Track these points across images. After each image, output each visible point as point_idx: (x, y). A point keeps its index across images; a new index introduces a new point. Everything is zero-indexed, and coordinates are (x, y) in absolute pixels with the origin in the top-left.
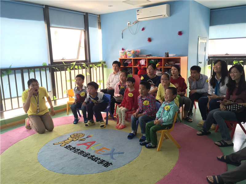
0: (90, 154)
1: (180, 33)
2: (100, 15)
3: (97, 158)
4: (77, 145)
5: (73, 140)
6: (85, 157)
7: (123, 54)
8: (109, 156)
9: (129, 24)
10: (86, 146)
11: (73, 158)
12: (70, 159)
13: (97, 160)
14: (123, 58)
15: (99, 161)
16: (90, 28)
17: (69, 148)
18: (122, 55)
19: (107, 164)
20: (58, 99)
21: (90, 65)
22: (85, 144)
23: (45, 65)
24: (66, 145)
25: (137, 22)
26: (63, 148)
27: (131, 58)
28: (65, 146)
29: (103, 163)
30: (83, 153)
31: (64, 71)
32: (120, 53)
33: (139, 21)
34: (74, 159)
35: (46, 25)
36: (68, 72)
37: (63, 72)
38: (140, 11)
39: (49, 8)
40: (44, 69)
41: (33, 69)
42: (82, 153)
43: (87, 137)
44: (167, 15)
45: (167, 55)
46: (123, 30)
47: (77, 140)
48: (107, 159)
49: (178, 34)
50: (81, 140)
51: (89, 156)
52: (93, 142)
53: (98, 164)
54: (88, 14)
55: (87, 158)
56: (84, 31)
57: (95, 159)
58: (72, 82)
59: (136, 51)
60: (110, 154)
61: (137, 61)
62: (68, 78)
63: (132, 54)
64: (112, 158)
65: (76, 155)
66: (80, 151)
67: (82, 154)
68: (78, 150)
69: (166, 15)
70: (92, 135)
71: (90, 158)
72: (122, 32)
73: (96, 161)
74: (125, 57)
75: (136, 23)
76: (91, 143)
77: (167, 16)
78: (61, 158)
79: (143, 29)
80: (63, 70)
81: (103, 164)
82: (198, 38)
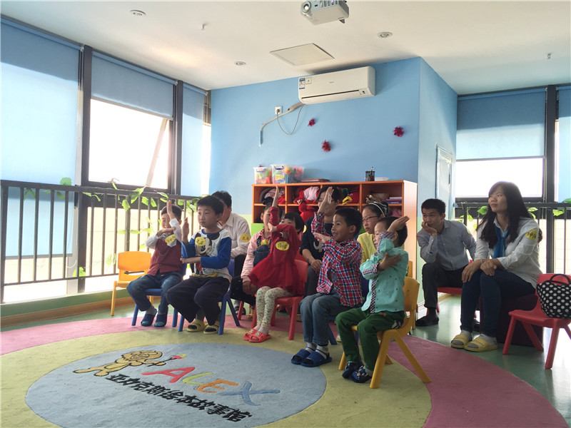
0: (182, 394)
1: (399, 132)
2: (209, 92)
3: (204, 401)
4: (144, 374)
5: (130, 364)
6: (168, 399)
7: (264, 175)
8: (238, 397)
9: (278, 111)
10: (169, 378)
11: (134, 402)
12: (124, 404)
13: (205, 406)
14: (264, 184)
15: (212, 407)
16: (185, 117)
17: (119, 381)
18: (260, 178)
19: (236, 415)
20: (91, 276)
21: (179, 200)
22: (167, 372)
23: (68, 184)
24: (111, 374)
25: (299, 106)
26: (103, 379)
27: (284, 183)
28: (109, 376)
29: (224, 413)
30: (162, 391)
31: (114, 210)
32: (256, 173)
33: (303, 105)
34: (136, 404)
35: (82, 93)
36: (122, 212)
37: (111, 212)
38: (307, 80)
39: (94, 53)
40: (63, 192)
41: (34, 190)
42: (159, 390)
43: (171, 359)
44: (369, 91)
45: (371, 175)
46: (265, 123)
47: (143, 363)
48: (234, 403)
49: (395, 134)
50: (154, 364)
51: (179, 397)
52: (188, 368)
53: (209, 413)
54: (184, 85)
55: (173, 401)
56: (170, 121)
57: (199, 404)
58: (131, 234)
59: (295, 170)
60: (241, 393)
61: (295, 192)
62: (122, 226)
63: (286, 175)
64: (249, 402)
65: (143, 394)
66: (151, 387)
67: (161, 394)
68: (147, 385)
69: (368, 89)
70: (184, 355)
71: (184, 401)
72: (260, 130)
73: (202, 408)
74: (267, 183)
75: (296, 108)
76: (181, 372)
77: (368, 93)
78: (98, 402)
79: (312, 123)
80: (111, 206)
81: (222, 415)
82: (437, 150)
